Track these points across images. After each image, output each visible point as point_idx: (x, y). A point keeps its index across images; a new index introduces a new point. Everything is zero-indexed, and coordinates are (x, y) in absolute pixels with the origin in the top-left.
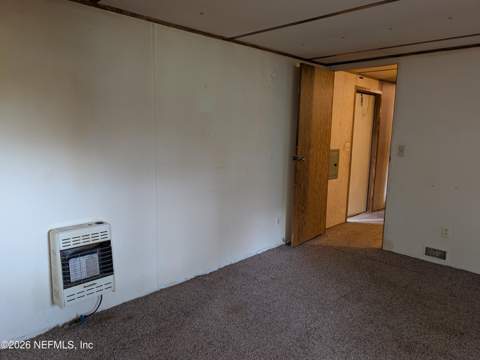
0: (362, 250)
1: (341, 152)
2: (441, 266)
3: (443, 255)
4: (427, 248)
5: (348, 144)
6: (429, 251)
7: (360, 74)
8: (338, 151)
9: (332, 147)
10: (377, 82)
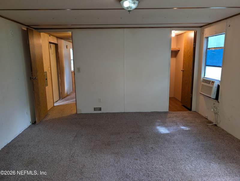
0: (69, 116)
1: (47, 72)
2: (100, 113)
3: (100, 109)
4: (94, 108)
5: (49, 68)
6: (95, 109)
7: (49, 34)
8: (46, 72)
9: (45, 71)
10: (56, 38)
